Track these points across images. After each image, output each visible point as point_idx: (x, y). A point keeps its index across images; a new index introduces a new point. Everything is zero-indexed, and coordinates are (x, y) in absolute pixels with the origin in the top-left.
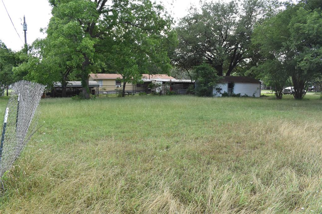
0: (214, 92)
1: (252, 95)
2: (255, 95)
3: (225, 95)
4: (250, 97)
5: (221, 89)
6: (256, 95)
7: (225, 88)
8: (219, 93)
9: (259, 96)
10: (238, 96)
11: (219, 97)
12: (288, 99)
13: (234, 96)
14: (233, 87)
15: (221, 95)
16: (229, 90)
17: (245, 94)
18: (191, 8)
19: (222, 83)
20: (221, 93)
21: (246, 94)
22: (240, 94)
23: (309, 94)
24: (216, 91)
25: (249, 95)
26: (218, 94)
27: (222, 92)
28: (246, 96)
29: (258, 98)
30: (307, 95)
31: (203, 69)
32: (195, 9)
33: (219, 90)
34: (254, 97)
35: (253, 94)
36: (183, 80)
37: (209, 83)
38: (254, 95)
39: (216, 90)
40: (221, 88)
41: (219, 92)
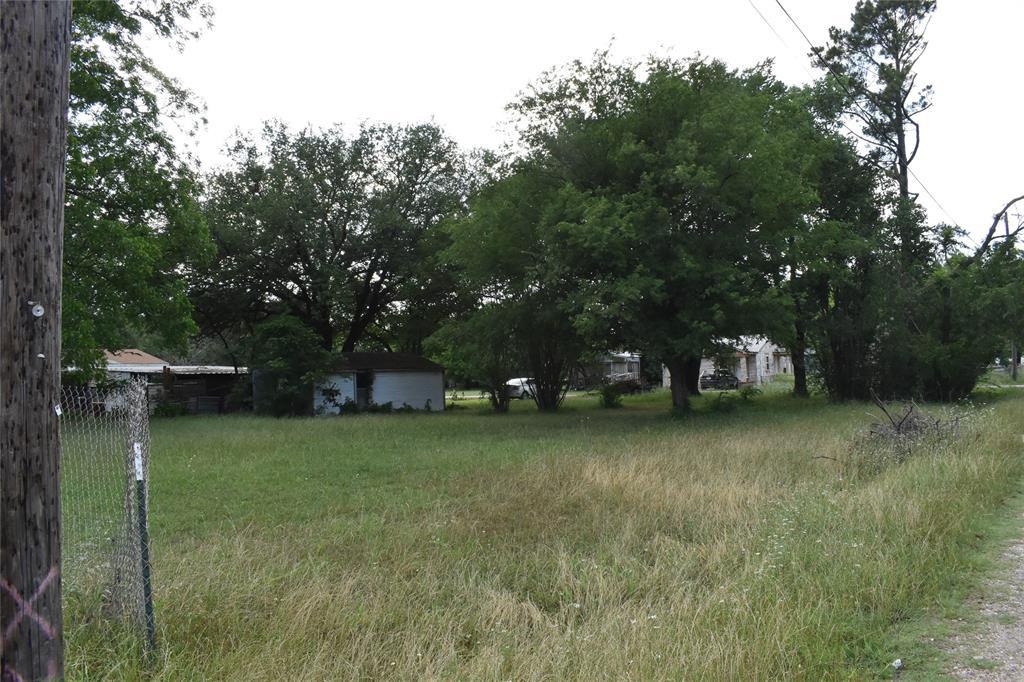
0: (319, 401)
1: (422, 407)
2: (431, 405)
3: (349, 409)
4: (417, 412)
5: (337, 392)
6: (435, 407)
7: (347, 389)
8: (332, 404)
9: (442, 408)
10: (386, 409)
11: (333, 415)
12: (525, 412)
13: (375, 410)
14: (372, 383)
15: (337, 410)
16: (359, 394)
17: (404, 404)
18: (239, 147)
19: (340, 374)
20: (337, 405)
21: (408, 404)
22: (390, 404)
23: (571, 396)
24: (324, 397)
25: (414, 407)
26: (330, 408)
27: (341, 400)
28: (407, 410)
29: (437, 412)
30: (570, 398)
31: (284, 331)
32: (252, 152)
33: (331, 394)
34: (428, 410)
35: (425, 402)
36: (210, 368)
37: (304, 374)
38: (428, 407)
39: (324, 394)
40: (336, 388)
41: (330, 401)
